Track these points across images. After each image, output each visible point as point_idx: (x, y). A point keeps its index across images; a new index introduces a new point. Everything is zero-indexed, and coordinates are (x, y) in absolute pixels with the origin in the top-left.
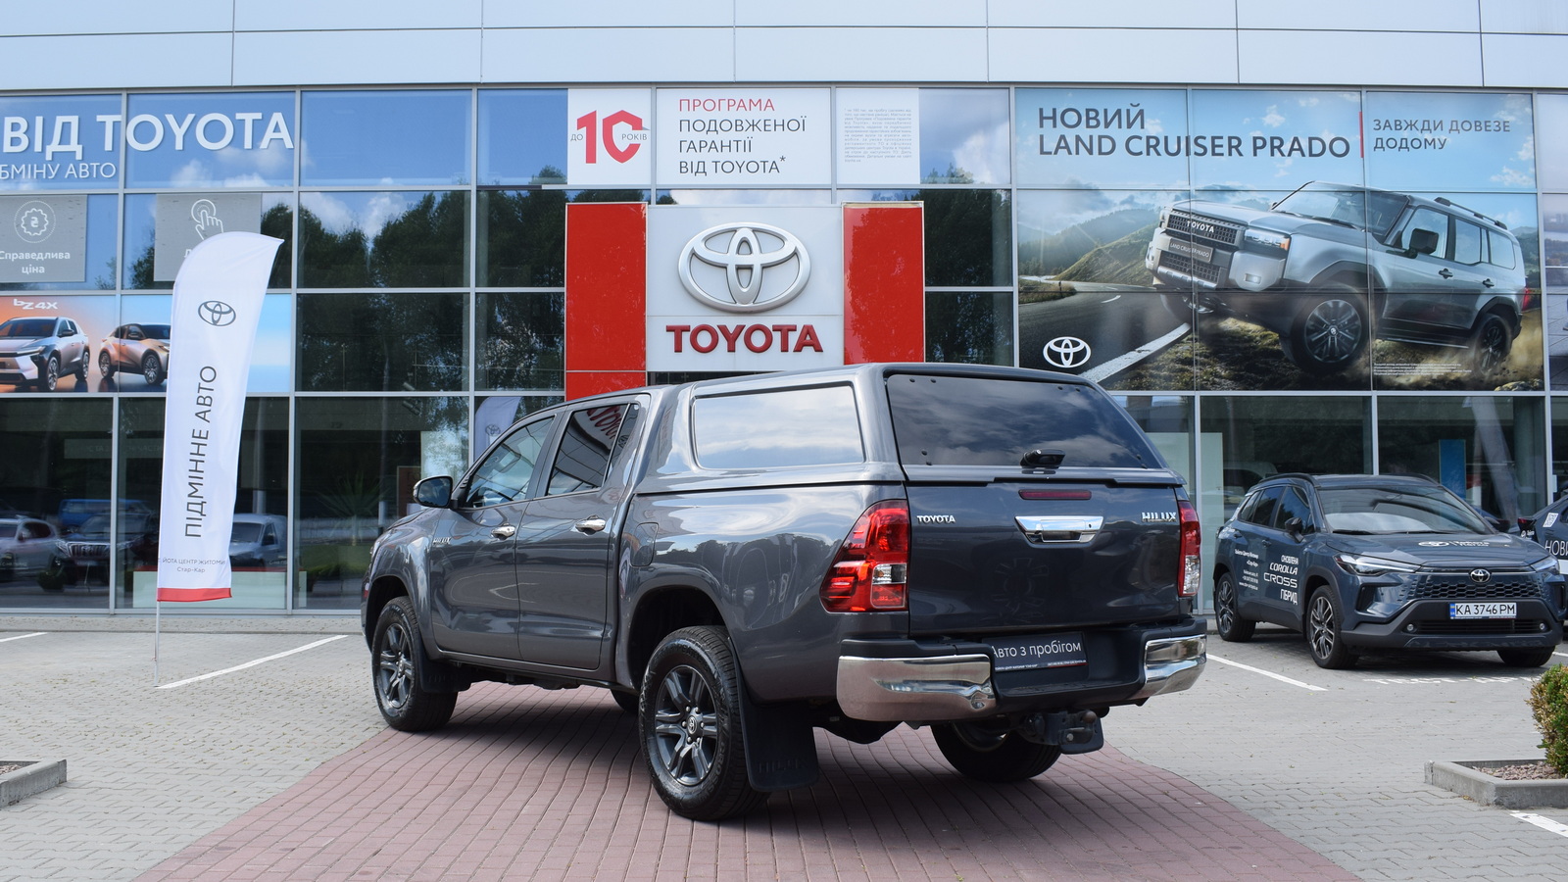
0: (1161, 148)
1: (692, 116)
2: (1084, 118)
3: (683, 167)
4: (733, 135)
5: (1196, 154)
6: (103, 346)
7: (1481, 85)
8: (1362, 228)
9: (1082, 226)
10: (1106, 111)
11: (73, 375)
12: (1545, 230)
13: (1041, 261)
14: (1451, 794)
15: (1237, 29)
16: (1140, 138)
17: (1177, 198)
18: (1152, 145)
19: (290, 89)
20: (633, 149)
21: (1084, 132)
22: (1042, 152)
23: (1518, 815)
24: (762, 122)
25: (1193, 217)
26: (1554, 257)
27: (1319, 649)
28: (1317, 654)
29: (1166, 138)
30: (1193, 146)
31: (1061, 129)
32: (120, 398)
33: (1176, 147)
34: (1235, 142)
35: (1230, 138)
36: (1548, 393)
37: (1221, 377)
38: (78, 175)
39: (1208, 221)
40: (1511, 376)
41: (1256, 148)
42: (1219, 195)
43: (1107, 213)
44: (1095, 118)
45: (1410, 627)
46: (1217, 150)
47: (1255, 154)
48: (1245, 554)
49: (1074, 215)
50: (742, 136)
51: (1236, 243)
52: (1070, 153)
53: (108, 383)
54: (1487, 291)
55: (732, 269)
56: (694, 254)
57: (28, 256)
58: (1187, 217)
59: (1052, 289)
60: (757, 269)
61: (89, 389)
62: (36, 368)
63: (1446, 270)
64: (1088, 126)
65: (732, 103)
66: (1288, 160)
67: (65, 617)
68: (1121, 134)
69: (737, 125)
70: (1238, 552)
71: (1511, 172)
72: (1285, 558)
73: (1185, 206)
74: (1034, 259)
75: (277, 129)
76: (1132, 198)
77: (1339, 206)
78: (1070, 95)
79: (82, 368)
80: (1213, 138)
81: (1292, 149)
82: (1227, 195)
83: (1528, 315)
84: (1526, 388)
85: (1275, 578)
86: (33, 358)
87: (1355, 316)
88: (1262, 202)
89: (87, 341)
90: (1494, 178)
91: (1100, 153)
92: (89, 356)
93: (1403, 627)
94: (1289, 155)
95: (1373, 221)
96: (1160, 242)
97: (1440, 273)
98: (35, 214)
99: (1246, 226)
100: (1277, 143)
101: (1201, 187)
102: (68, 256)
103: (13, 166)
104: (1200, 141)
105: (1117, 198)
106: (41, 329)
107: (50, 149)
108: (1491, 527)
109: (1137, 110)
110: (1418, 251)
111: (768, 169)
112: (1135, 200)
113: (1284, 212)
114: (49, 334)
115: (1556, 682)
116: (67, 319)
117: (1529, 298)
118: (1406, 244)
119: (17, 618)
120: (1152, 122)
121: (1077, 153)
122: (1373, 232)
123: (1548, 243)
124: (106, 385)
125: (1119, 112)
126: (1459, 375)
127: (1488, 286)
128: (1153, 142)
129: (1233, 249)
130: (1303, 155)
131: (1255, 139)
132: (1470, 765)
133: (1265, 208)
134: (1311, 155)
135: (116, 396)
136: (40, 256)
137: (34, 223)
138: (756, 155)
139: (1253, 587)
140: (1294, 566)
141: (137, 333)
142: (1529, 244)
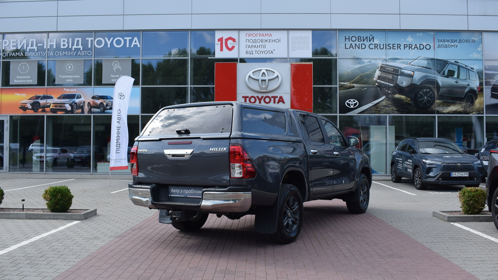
0: (378, 47)
1: (249, 38)
2: (357, 39)
3: (247, 52)
4: (261, 43)
5: (388, 49)
6: (88, 101)
7: (468, 30)
8: (434, 69)
9: (356, 69)
10: (363, 37)
11: (81, 109)
12: (485, 70)
13: (345, 78)
14: (438, 219)
15: (400, 14)
16: (373, 44)
17: (383, 61)
18: (376, 46)
19: (139, 31)
20: (233, 47)
21: (357, 43)
22: (346, 48)
23: (452, 223)
24: (269, 40)
25: (387, 66)
26: (487, 77)
27: (417, 184)
28: (416, 186)
29: (380, 44)
30: (387, 46)
31: (351, 42)
32: (93, 116)
33: (383, 47)
34: (399, 46)
35: (398, 45)
36: (485, 115)
37: (394, 110)
38: (81, 54)
39: (391, 67)
40: (475, 110)
41: (405, 47)
42: (394, 60)
43: (363, 65)
44: (360, 39)
45: (440, 179)
46: (394, 48)
47: (404, 49)
48: (399, 159)
49: (354, 66)
50: (263, 44)
51: (399, 74)
52: (353, 48)
53: (90, 111)
54: (468, 87)
55: (260, 81)
56: (250, 77)
57: (68, 77)
58: (386, 66)
59: (348, 86)
60: (267, 81)
61: (85, 113)
62: (70, 107)
63: (457, 81)
64: (358, 41)
65: (260, 35)
66: (414, 51)
67: (79, 175)
68: (367, 43)
69: (262, 41)
70: (397, 158)
71: (476, 54)
72: (409, 160)
73: (385, 63)
74: (343, 78)
75: (136, 42)
76: (370, 61)
77: (428, 63)
78: (353, 32)
79: (83, 107)
80: (393, 44)
81: (415, 48)
82: (397, 60)
83: (479, 94)
84: (479, 114)
85: (406, 165)
86: (69, 105)
87: (432, 94)
88: (406, 62)
89: (84, 100)
90: (471, 56)
91: (362, 48)
92: (85, 104)
93: (438, 179)
94: (414, 49)
95: (437, 67)
96: (378, 73)
97: (455, 82)
98: (70, 65)
99: (402, 69)
100: (410, 46)
101: (389, 58)
102: (79, 77)
103: (64, 52)
104: (389, 45)
105: (366, 61)
106: (72, 96)
107: (74, 47)
108: (464, 152)
109: (372, 36)
110: (449, 76)
111: (270, 53)
112: (371, 62)
113: (412, 65)
114: (74, 98)
115: (465, 191)
116: (79, 94)
117: (480, 89)
118: (446, 74)
119: (66, 175)
120: (376, 40)
121: (355, 48)
122: (437, 70)
123: (485, 73)
124: (89, 112)
125: (367, 37)
126: (460, 110)
127: (469, 86)
128: (376, 45)
129: (398, 75)
130: (418, 49)
131: (405, 45)
132: (444, 212)
133: (407, 64)
134: (420, 49)
135: (92, 115)
136: (71, 77)
137: (70, 67)
138: (267, 49)
139: (401, 168)
140: (411, 162)
141: (98, 98)
142: (480, 74)
